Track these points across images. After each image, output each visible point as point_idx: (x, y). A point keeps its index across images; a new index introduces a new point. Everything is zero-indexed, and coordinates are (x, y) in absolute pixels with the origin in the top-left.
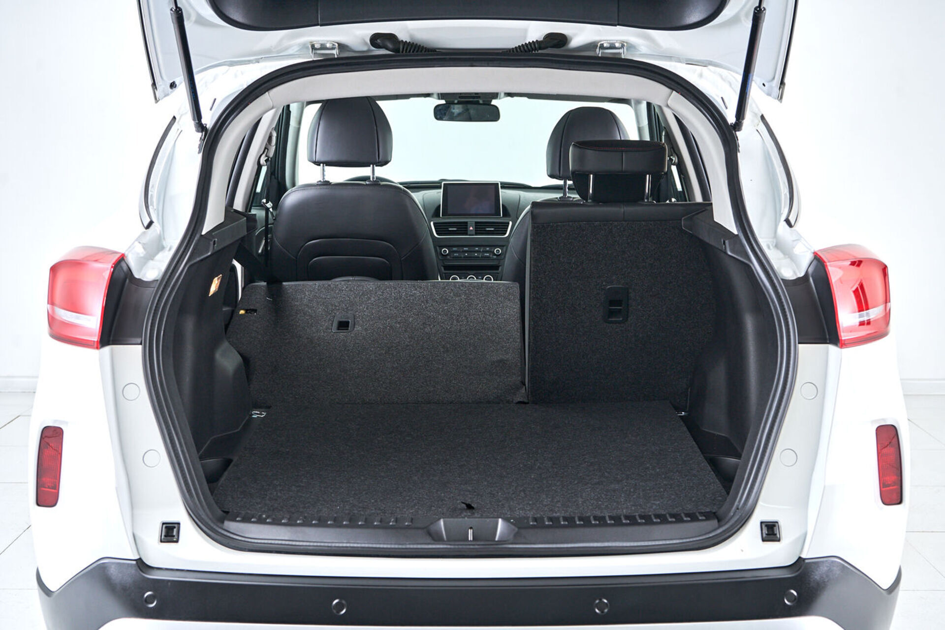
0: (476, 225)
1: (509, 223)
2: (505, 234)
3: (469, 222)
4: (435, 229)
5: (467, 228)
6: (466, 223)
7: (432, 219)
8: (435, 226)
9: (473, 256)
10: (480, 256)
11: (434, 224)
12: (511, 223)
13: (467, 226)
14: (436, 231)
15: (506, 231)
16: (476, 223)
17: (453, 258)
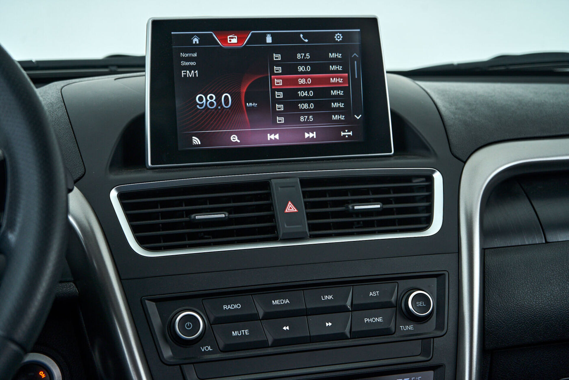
0: (305, 194)
1: (430, 179)
2: (428, 221)
3: (273, 181)
4: (130, 218)
5: (270, 207)
6: (265, 184)
7: (113, 177)
8: (125, 207)
9: (314, 333)
10: (347, 331)
11: (121, 197)
12: (438, 177)
13: (268, 196)
14: (135, 230)
15: (430, 209)
16: (305, 182)
17: (228, 348)
